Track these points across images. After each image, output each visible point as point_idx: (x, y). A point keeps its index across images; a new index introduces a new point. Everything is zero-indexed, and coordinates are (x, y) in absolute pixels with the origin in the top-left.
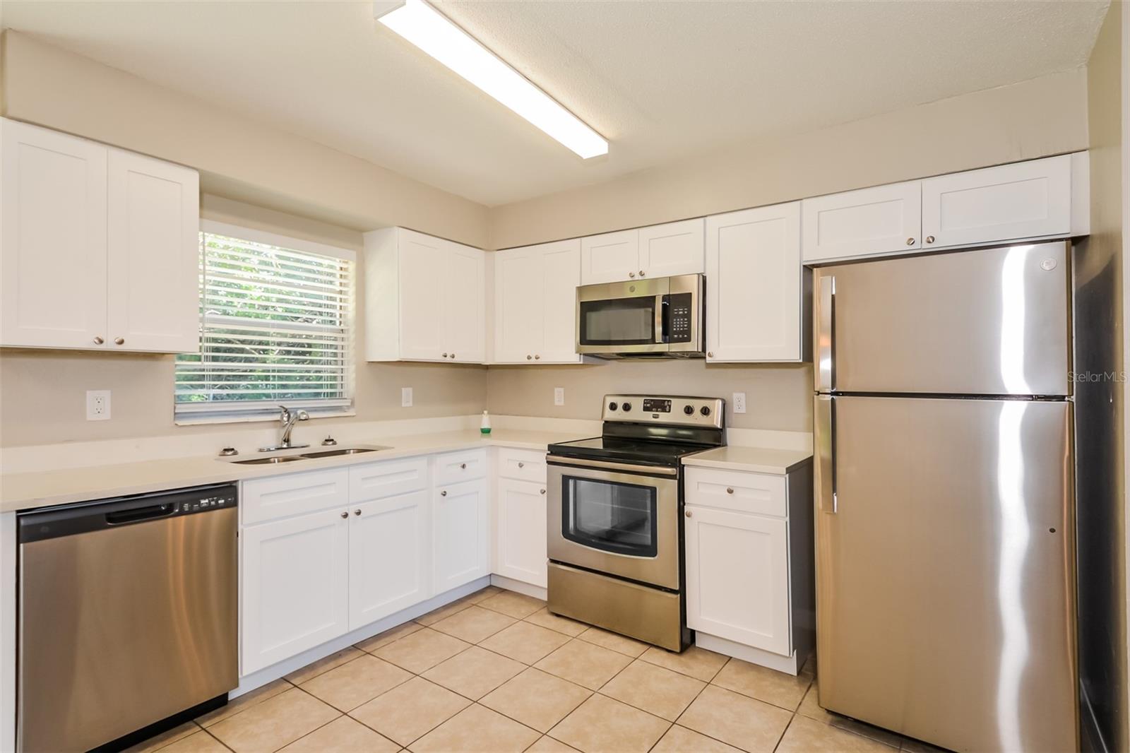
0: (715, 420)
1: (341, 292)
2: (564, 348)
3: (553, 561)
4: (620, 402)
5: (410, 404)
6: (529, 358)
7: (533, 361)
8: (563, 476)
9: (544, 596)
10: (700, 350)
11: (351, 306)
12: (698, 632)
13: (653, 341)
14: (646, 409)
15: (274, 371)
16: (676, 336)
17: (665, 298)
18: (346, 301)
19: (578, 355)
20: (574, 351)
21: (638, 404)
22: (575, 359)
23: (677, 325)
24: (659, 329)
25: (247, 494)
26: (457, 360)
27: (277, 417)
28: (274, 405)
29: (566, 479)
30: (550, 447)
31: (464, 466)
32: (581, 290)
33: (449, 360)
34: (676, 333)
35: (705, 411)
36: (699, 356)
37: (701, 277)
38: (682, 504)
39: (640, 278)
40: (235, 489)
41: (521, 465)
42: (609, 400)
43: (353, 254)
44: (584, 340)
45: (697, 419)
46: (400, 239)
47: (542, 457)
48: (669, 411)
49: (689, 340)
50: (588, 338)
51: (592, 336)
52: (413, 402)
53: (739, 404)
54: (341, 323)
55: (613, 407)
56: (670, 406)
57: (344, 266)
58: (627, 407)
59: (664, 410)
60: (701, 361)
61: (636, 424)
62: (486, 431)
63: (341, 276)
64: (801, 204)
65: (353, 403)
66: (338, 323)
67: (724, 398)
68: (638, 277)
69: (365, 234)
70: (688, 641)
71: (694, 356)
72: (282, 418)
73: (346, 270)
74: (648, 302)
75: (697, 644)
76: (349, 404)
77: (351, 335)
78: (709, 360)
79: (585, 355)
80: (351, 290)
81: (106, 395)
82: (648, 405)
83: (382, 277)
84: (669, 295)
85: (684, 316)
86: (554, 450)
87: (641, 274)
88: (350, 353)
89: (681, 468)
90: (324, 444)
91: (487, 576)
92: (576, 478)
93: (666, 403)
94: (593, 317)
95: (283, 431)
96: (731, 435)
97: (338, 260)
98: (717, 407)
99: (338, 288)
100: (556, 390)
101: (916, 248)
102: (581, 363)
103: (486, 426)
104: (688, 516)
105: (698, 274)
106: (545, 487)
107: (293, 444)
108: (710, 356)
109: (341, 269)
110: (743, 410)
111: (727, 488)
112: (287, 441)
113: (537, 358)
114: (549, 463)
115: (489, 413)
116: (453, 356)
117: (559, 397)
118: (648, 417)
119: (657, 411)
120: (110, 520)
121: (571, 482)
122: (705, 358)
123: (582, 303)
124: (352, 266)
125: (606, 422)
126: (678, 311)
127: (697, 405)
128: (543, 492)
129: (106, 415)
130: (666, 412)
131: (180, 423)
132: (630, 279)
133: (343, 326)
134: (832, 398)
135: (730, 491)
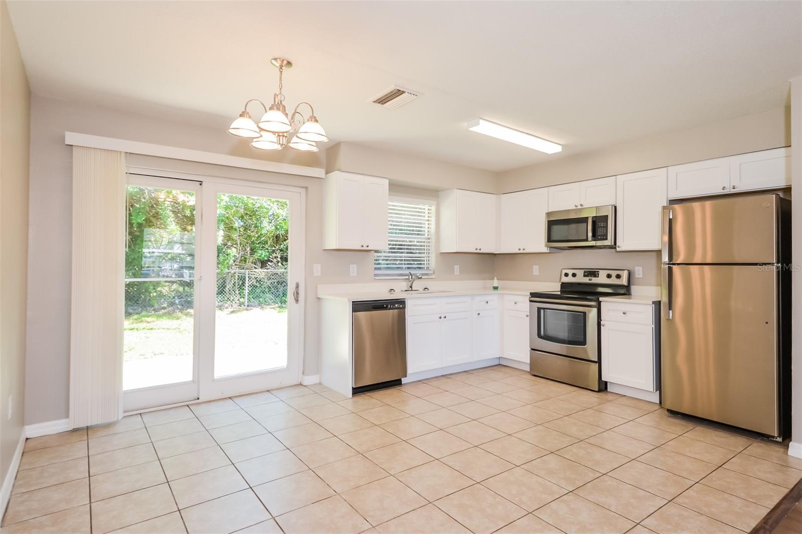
0: (624, 281)
1: (428, 220)
2: (539, 244)
3: (532, 349)
4: (570, 272)
5: (458, 274)
6: (519, 249)
7: (522, 251)
8: (538, 308)
9: (528, 369)
10: (613, 244)
11: (433, 227)
12: (609, 382)
13: (587, 240)
14: (585, 276)
15: (405, 257)
16: (599, 237)
17: (593, 217)
18: (430, 224)
19: (546, 248)
20: (544, 245)
21: (580, 273)
22: (545, 250)
23: (600, 232)
24: (590, 234)
25: (409, 304)
26: (482, 251)
27: (407, 277)
28: (407, 272)
29: (539, 309)
30: (531, 294)
31: (487, 302)
32: (548, 214)
33: (478, 251)
34: (599, 236)
35: (618, 276)
36: (614, 247)
37: (614, 207)
38: (600, 320)
39: (581, 207)
40: (404, 302)
41: (516, 303)
42: (564, 272)
43: (435, 202)
44: (550, 240)
45: (613, 281)
46: (457, 193)
47: (527, 299)
48: (598, 277)
49: (606, 239)
50: (552, 239)
51: (554, 238)
52: (460, 273)
53: (639, 272)
54: (428, 235)
55: (566, 275)
56: (598, 274)
57: (430, 208)
58: (574, 275)
59: (595, 276)
60: (614, 250)
61: (579, 284)
62: (496, 288)
63: (428, 213)
64: (667, 169)
65: (434, 272)
66: (426, 235)
67: (629, 269)
68: (579, 207)
69: (440, 193)
70: (603, 387)
71: (610, 247)
72: (409, 277)
73: (431, 210)
74: (585, 220)
75: (608, 390)
76: (432, 273)
77: (433, 240)
78: (618, 249)
79: (551, 247)
80: (433, 219)
81: (355, 266)
82: (586, 274)
83: (448, 213)
84: (596, 217)
85: (603, 227)
86: (533, 295)
87: (581, 205)
88: (432, 249)
89: (599, 303)
90: (424, 290)
91: (497, 358)
92: (544, 309)
93: (596, 273)
94: (555, 228)
95: (410, 283)
96: (634, 289)
97: (427, 206)
98: (625, 275)
99: (427, 219)
100: (535, 266)
101: (726, 191)
102: (548, 252)
103: (495, 285)
104: (603, 326)
105: (612, 205)
106: (528, 314)
107: (413, 289)
108: (618, 247)
109: (429, 209)
110: (641, 276)
111: (622, 312)
112: (411, 287)
113: (524, 250)
114: (530, 301)
115: (498, 279)
116: (480, 249)
117: (536, 270)
118: (586, 280)
119: (591, 277)
120: (373, 308)
121: (542, 311)
122: (616, 248)
123: (548, 221)
124: (433, 208)
125: (562, 283)
126: (601, 225)
127: (614, 273)
128: (527, 316)
129: (355, 274)
130: (596, 277)
131: (376, 278)
132: (575, 208)
133: (429, 236)
134: (669, 267)
135: (624, 313)
